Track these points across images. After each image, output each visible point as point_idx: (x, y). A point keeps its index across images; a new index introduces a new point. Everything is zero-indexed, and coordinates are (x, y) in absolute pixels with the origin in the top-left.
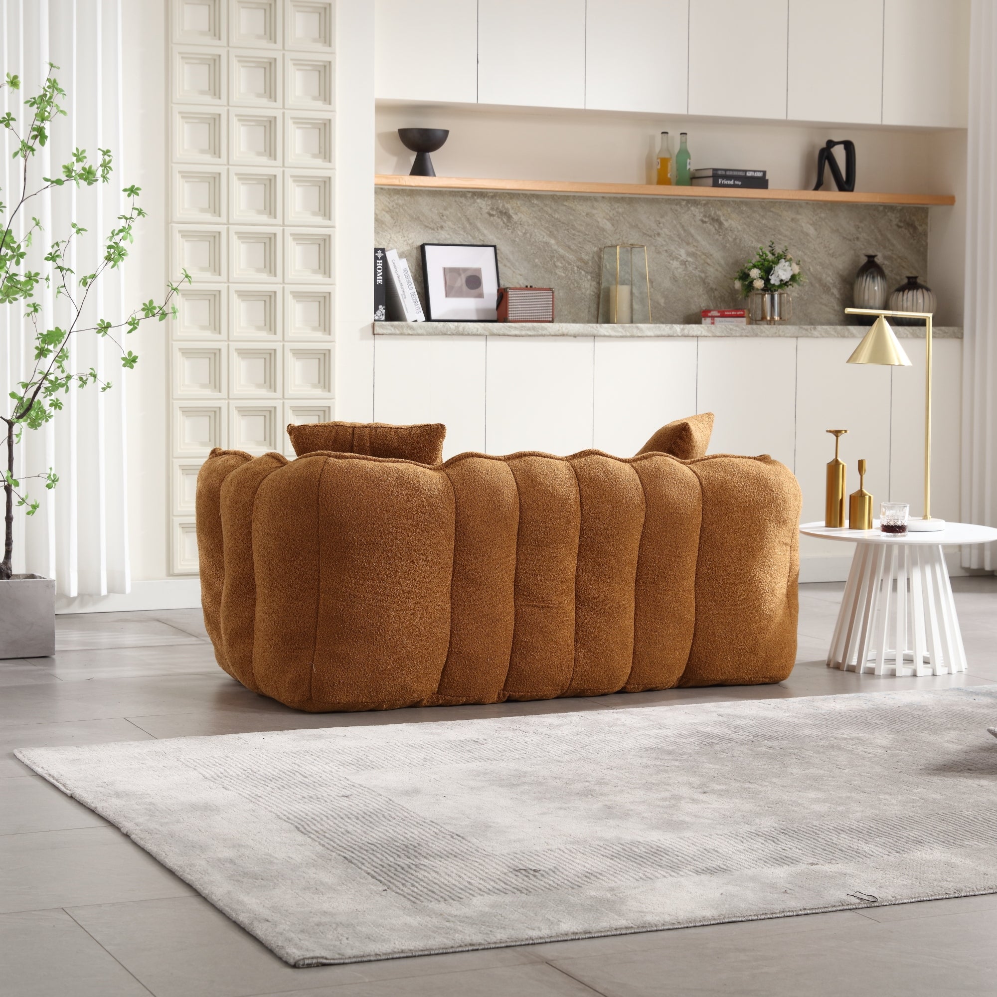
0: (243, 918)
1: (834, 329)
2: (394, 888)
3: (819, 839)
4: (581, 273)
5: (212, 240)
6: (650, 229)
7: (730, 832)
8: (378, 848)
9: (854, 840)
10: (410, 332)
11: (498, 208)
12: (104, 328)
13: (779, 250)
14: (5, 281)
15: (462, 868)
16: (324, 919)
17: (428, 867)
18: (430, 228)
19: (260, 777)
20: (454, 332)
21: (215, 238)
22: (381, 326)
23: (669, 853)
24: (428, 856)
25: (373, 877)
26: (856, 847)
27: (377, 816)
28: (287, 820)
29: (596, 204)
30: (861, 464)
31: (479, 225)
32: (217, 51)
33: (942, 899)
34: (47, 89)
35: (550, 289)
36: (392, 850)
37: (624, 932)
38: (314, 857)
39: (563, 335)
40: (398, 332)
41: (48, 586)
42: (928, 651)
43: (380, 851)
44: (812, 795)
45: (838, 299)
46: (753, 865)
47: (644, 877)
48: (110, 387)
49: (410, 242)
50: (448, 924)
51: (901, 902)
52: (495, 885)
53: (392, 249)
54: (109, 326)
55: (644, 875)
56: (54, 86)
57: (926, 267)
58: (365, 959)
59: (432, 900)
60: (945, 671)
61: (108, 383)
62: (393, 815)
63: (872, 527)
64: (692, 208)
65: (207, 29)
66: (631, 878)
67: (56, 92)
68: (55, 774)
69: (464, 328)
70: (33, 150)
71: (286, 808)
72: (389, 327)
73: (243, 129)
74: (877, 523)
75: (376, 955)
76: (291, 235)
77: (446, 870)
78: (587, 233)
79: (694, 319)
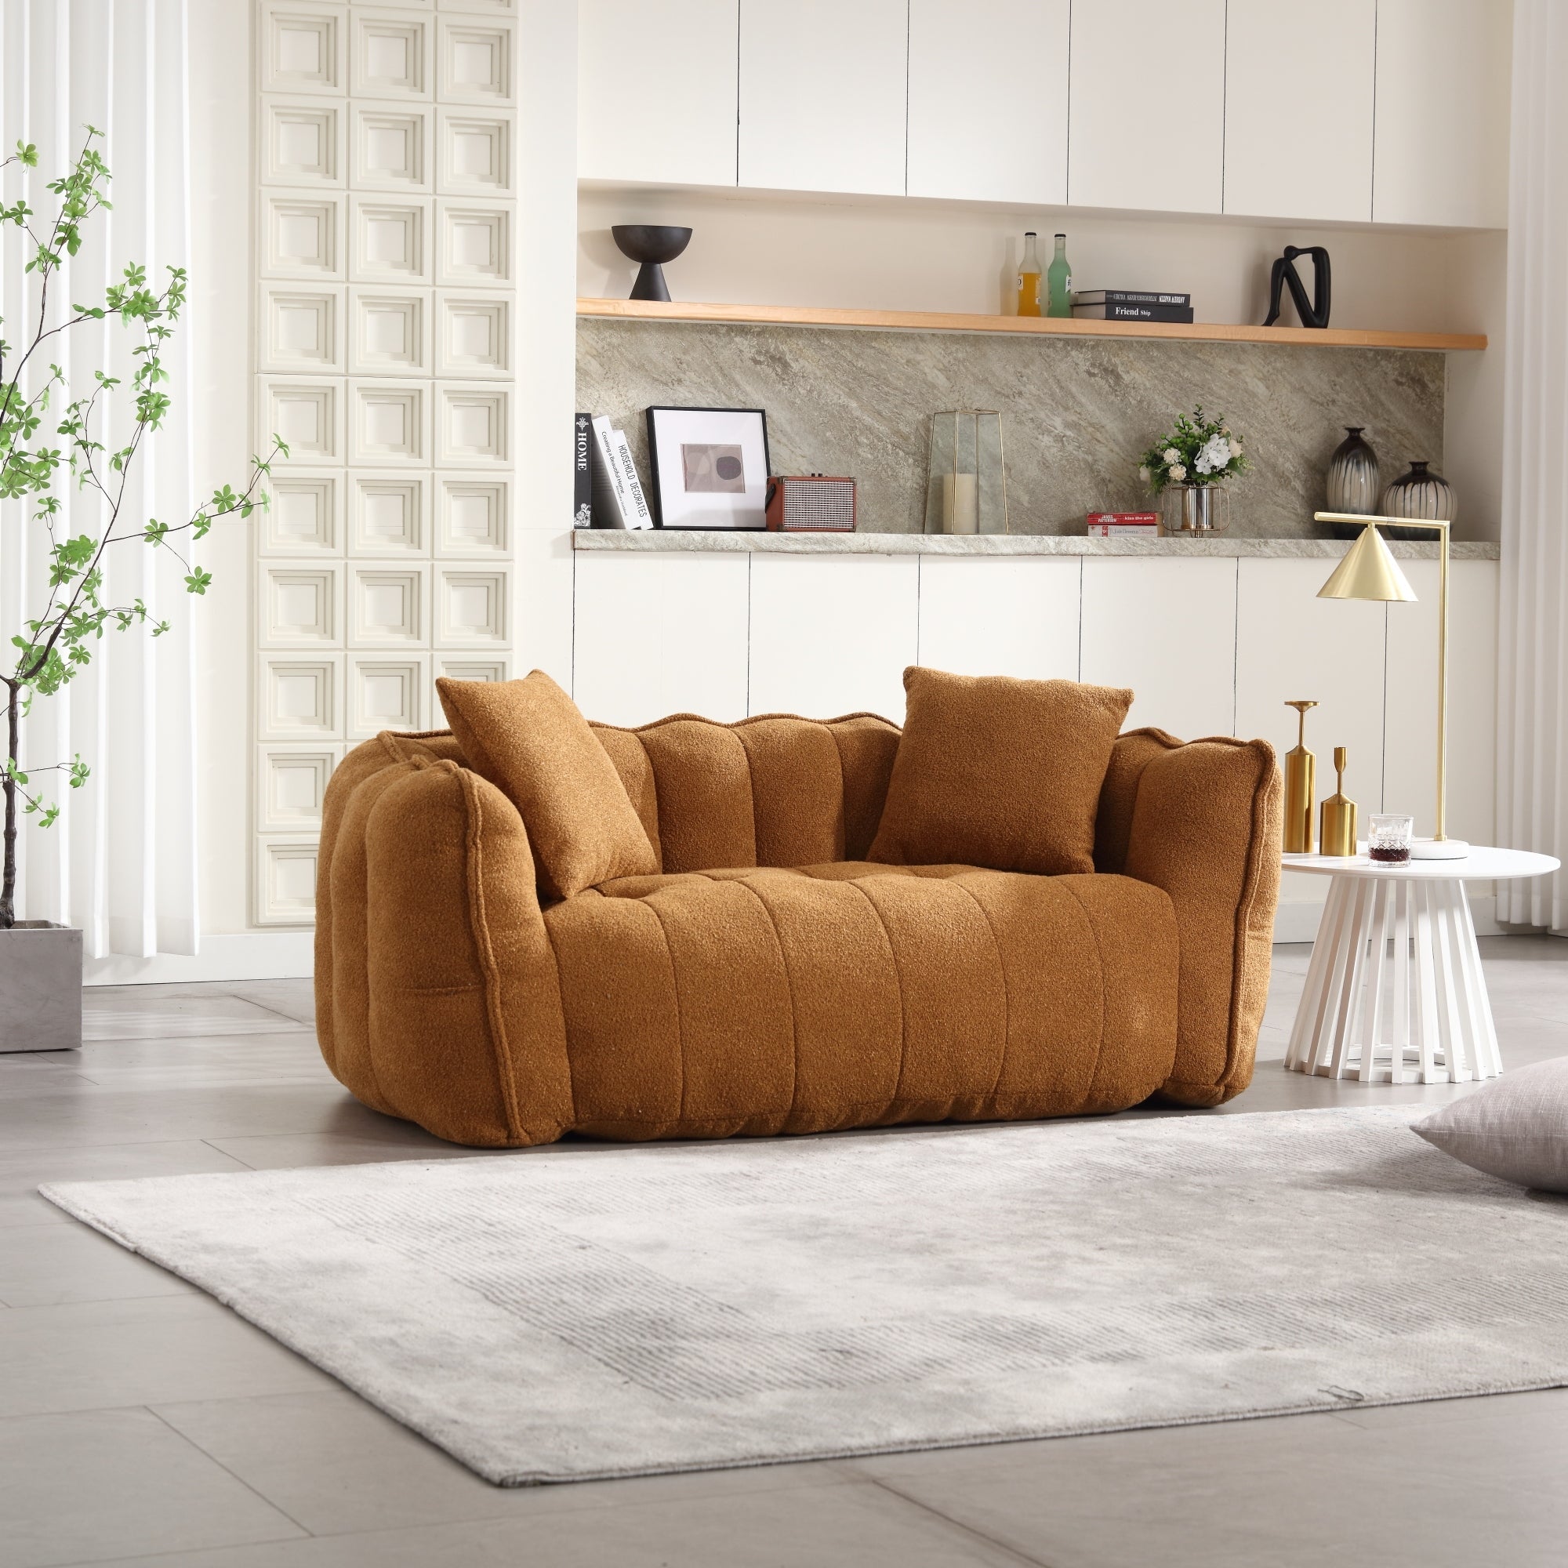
0: (417, 1418)
1: (1297, 544)
2: (640, 1380)
3: (1276, 1315)
4: (897, 454)
5: (321, 399)
6: (1006, 385)
7: (1141, 1305)
8: (610, 1324)
9: (1329, 1316)
10: (631, 546)
11: (767, 352)
12: (157, 532)
13: (1209, 419)
14: (8, 464)
15: (740, 1352)
16: (538, 1421)
17: (688, 1351)
18: (662, 382)
19: (421, 1225)
20: (700, 547)
21: (326, 396)
22: (585, 537)
23: (1051, 1333)
24: (687, 1336)
25: (607, 1364)
26: (1331, 1326)
27: (605, 1280)
28: (469, 1284)
29: (921, 346)
30: (1338, 753)
31: (738, 377)
32: (330, 104)
33: (1460, 1398)
34: (83, 167)
35: (850, 480)
36: (632, 1327)
37: (986, 1440)
38: (516, 1337)
39: (871, 552)
40: (612, 546)
41: (71, 940)
42: (1441, 1046)
43: (615, 1329)
44: (1264, 1252)
45: (1303, 497)
46: (1176, 1350)
47: (1013, 1365)
48: (166, 629)
49: (630, 404)
50: (724, 1429)
51: (1398, 1401)
52: (790, 1376)
53: (601, 415)
54: (164, 529)
55: (1014, 1363)
56: (93, 163)
57: (1441, 446)
58: (605, 1475)
59: (698, 1396)
60: (1469, 1076)
61: (164, 623)
62: (630, 1279)
63: (1355, 853)
64: (1073, 353)
65: (317, 70)
66: (993, 1367)
67: (96, 172)
68: (107, 1220)
69: (715, 541)
70: (58, 261)
71: (465, 1269)
72: (598, 538)
73: (371, 226)
74: (1363, 847)
75: (621, 1470)
76: (446, 392)
77: (715, 1356)
78: (908, 391)
79: (1076, 527)
